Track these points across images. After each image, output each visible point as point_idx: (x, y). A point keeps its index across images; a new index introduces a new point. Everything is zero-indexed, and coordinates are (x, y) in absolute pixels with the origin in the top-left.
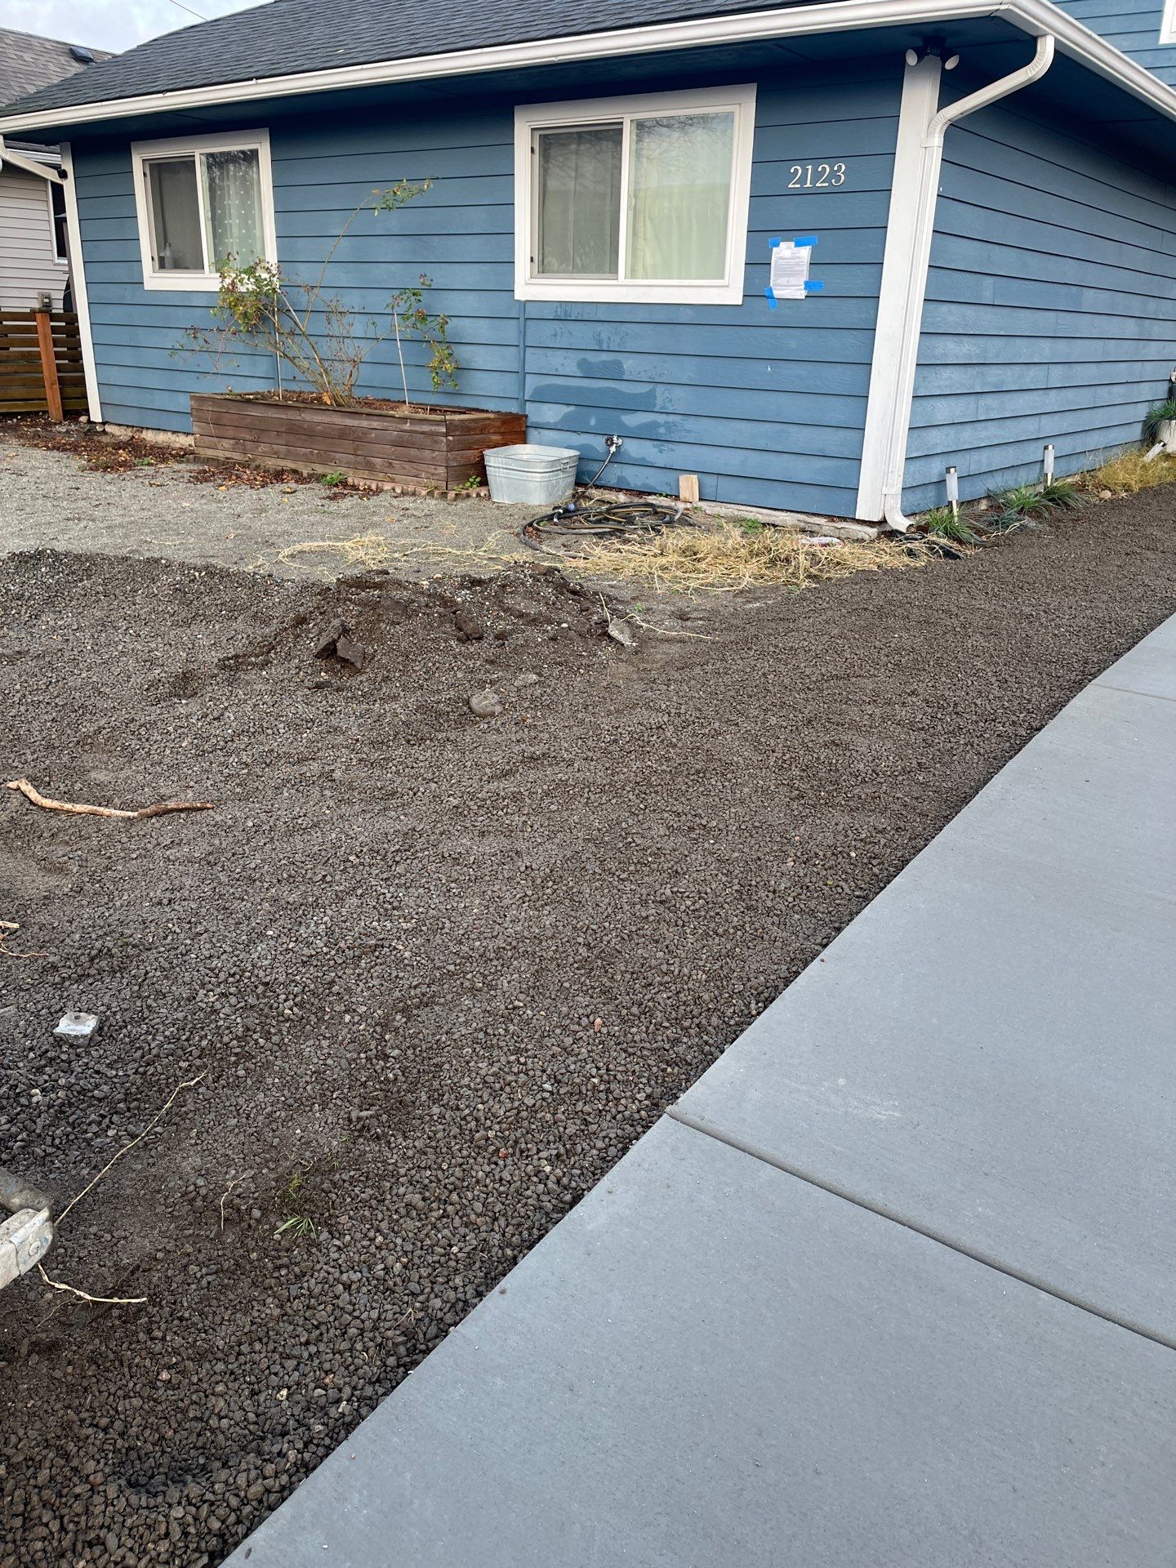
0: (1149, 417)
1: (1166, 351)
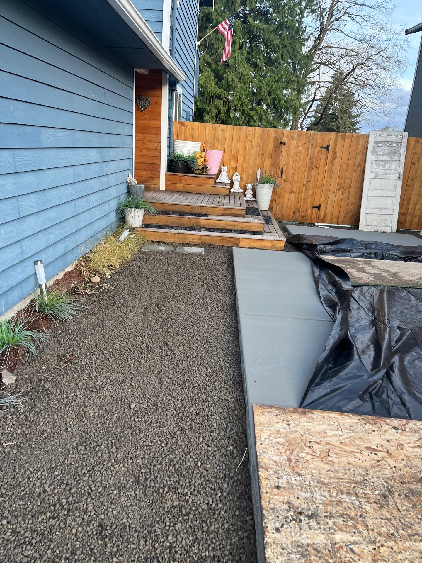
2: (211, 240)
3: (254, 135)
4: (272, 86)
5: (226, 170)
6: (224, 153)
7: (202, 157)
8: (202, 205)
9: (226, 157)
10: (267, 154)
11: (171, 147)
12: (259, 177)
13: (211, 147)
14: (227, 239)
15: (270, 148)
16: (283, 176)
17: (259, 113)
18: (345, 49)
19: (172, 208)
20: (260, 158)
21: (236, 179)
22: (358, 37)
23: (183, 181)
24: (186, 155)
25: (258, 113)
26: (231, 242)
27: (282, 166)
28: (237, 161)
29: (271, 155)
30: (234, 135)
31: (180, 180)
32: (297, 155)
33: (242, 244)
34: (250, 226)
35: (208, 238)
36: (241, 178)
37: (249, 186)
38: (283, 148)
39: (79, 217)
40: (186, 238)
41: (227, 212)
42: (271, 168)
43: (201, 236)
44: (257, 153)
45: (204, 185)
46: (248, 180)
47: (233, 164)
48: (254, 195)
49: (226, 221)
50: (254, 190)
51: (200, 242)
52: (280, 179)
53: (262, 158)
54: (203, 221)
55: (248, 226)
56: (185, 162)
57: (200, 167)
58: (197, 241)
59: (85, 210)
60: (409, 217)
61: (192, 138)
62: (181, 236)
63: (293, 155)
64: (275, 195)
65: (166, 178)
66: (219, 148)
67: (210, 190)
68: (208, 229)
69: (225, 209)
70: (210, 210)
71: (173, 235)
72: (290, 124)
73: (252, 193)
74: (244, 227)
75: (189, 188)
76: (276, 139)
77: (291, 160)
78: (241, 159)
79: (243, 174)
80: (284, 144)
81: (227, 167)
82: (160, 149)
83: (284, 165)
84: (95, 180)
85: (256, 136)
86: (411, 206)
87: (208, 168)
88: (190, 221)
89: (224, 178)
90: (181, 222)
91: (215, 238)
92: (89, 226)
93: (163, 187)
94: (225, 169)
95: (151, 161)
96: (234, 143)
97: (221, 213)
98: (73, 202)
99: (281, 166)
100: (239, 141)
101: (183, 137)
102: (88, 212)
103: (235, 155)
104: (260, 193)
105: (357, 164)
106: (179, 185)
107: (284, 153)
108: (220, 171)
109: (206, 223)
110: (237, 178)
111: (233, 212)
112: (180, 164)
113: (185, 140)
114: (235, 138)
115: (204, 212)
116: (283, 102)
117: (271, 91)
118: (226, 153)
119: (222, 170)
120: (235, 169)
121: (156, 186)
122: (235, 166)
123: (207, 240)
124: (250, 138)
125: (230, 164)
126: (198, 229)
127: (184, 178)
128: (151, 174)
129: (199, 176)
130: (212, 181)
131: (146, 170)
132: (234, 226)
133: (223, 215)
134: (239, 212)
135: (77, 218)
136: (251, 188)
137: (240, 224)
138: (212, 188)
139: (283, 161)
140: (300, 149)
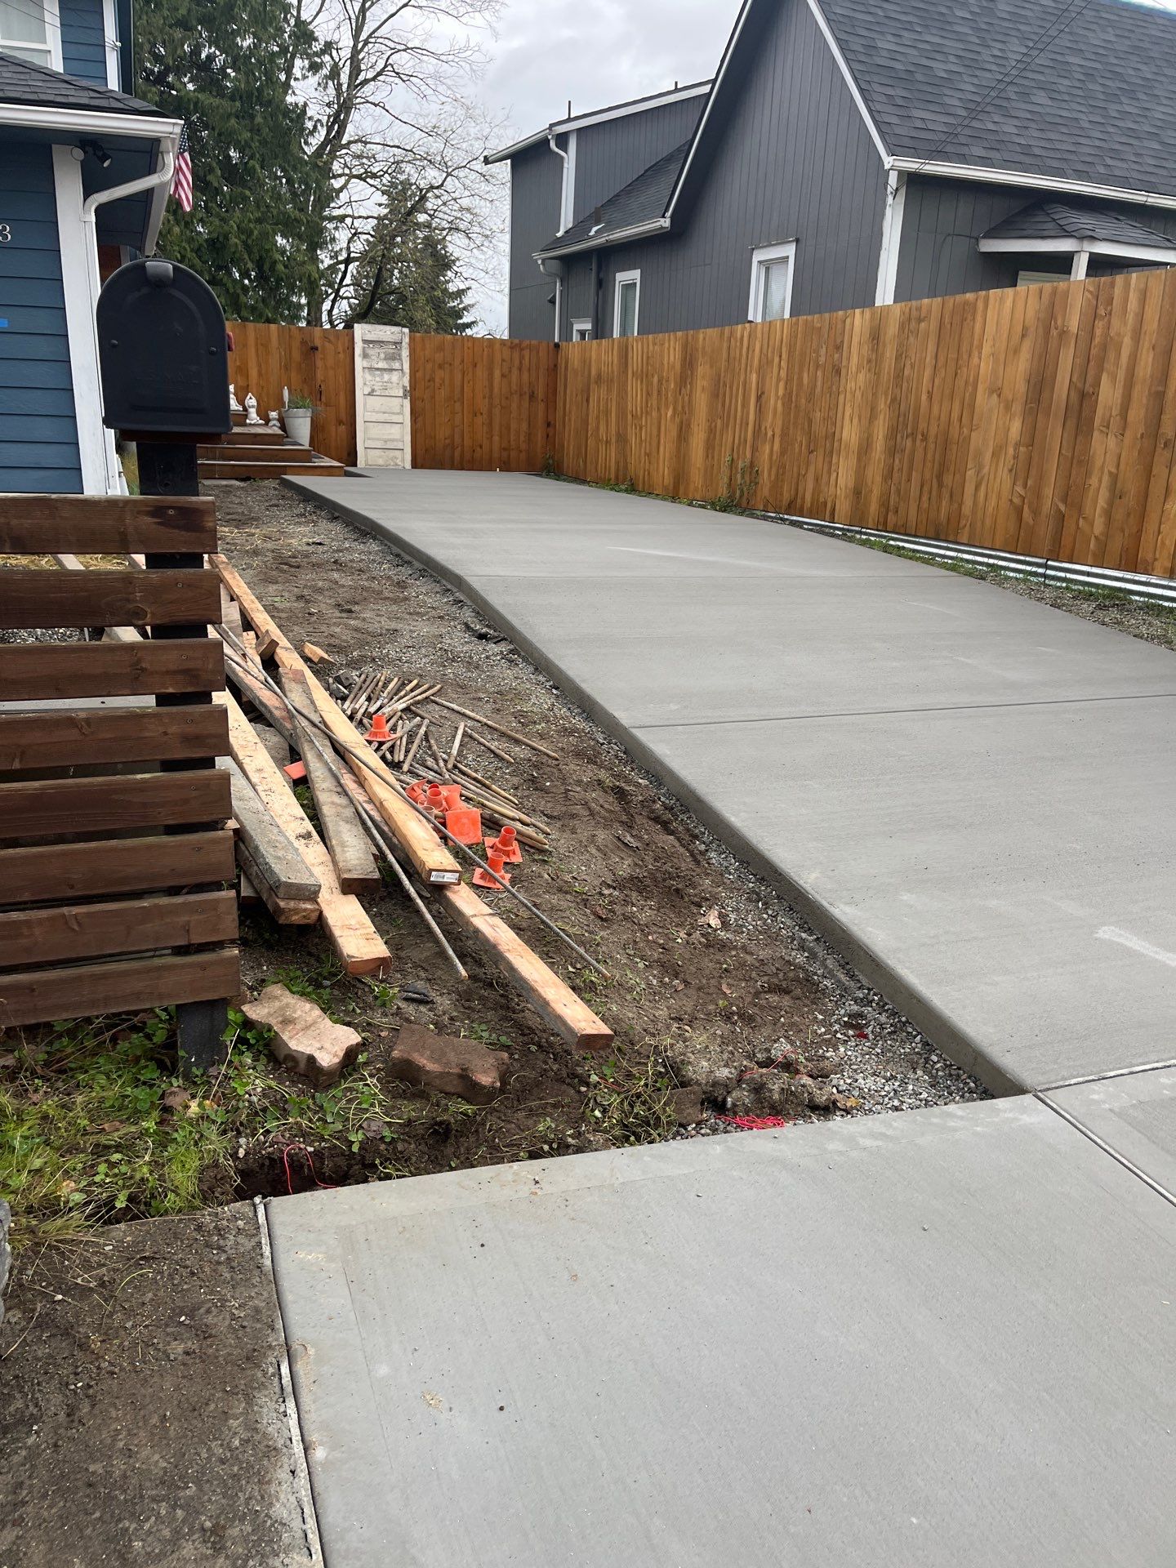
2: (248, 471)
3: (269, 336)
4: (252, 232)
5: (233, 391)
10: (294, 365)
12: (286, 400)
14: (269, 468)
15: (296, 355)
16: (323, 398)
17: (231, 291)
18: (398, 147)
20: (283, 370)
21: (250, 404)
22: (421, 122)
25: (227, 290)
28: (247, 377)
29: (299, 367)
32: (339, 366)
36: (258, 403)
37: (274, 414)
38: (319, 355)
40: (213, 471)
41: (258, 439)
42: (302, 386)
43: (234, 465)
44: (277, 363)
46: (269, 405)
47: (241, 382)
48: (283, 427)
49: (262, 450)
50: (281, 420)
51: (231, 474)
52: (318, 403)
53: (286, 370)
58: (227, 475)
60: (513, 454)
63: (332, 364)
64: (316, 428)
70: (233, 437)
72: (305, 313)
73: (279, 425)
76: (303, 343)
77: (331, 373)
78: (254, 373)
79: (260, 396)
80: (317, 349)
83: (322, 380)
86: (512, 438)
91: (253, 469)
97: (250, 441)
99: (319, 382)
103: (244, 367)
104: (291, 423)
105: (427, 377)
107: (319, 363)
110: (251, 401)
111: (266, 439)
116: (280, 267)
117: (250, 242)
120: (247, 389)
122: (245, 385)
123: (243, 472)
124: (263, 340)
125: (237, 382)
134: (276, 439)
136: (277, 416)
137: (280, 452)
139: (320, 375)
140: (341, 356)
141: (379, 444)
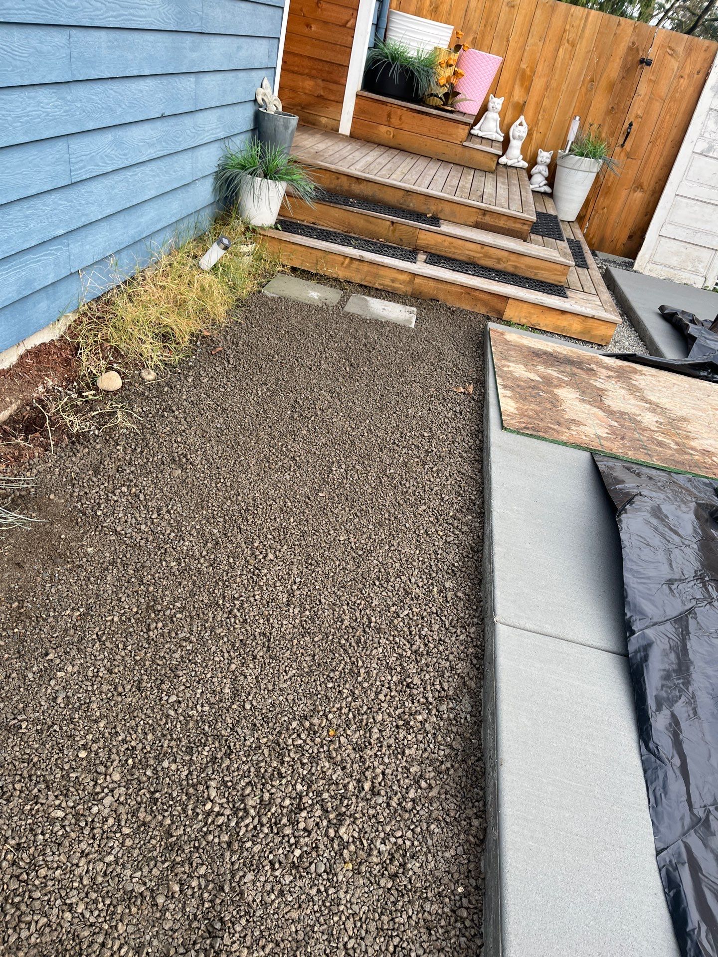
0: (223, 168)
1: (243, 53)
2: (438, 289)
3: (583, 31)
5: (499, 107)
6: (503, 63)
7: (449, 65)
8: (430, 191)
9: (505, 75)
10: (603, 83)
11: (380, 27)
12: (571, 137)
13: (475, 44)
14: (477, 293)
15: (614, 69)
16: (628, 145)
19: (357, 188)
20: (584, 90)
21: (517, 134)
23: (395, 121)
24: (412, 53)
26: (485, 304)
27: (632, 119)
28: (528, 90)
29: (611, 86)
30: (536, 21)
31: (389, 116)
32: (672, 99)
33: (510, 313)
34: (538, 268)
35: (432, 284)
36: (530, 134)
38: (646, 74)
39: (83, 189)
40: (376, 275)
41: (488, 219)
42: (604, 119)
43: (415, 275)
44: (579, 75)
45: (441, 136)
46: (543, 141)
49: (483, 245)
50: (553, 168)
51: (409, 289)
52: (618, 149)
53: (589, 91)
54: (426, 235)
55: (531, 267)
56: (407, 70)
57: (441, 92)
58: (402, 288)
59: (110, 169)
61: (435, 14)
62: (365, 268)
63: (663, 94)
64: (598, 189)
65: (356, 104)
66: (494, 50)
67: (454, 152)
68: (435, 259)
69: (485, 212)
70: (447, 208)
71: (347, 260)
74: (523, 267)
75: (405, 138)
76: (633, 49)
77: (657, 106)
78: (538, 84)
79: (537, 124)
80: (649, 63)
81: (503, 98)
82: (353, 28)
83: (637, 116)
84: (150, 82)
85: (588, 32)
87: (459, 97)
88: (394, 231)
89: (490, 127)
90: (373, 228)
91: (448, 287)
92: (121, 217)
93: (345, 127)
94: (497, 103)
95: (329, 56)
96: (530, 41)
97: (473, 219)
98: (61, 145)
99: (630, 118)
100: (543, 38)
101: (413, 8)
102: (117, 177)
103: (528, 73)
104: (565, 177)
106: (383, 129)
107: (643, 88)
108: (484, 109)
109: (433, 242)
111: (502, 223)
112: (395, 73)
113: (418, 13)
114: (535, 29)
115: (431, 209)
118: (507, 64)
119: (491, 105)
120: (520, 109)
121: (332, 123)
122: (521, 102)
123: (429, 288)
124: (572, 36)
125: (511, 94)
126: (411, 255)
127: (399, 112)
128: (324, 88)
129: (435, 112)
130: (462, 131)
131: (312, 77)
132: (499, 260)
133: (478, 226)
134: (518, 226)
135: (72, 193)
136: (548, 161)
137: (513, 257)
138: (460, 149)
139: (637, 108)
140: (684, 82)
141: (682, 234)
